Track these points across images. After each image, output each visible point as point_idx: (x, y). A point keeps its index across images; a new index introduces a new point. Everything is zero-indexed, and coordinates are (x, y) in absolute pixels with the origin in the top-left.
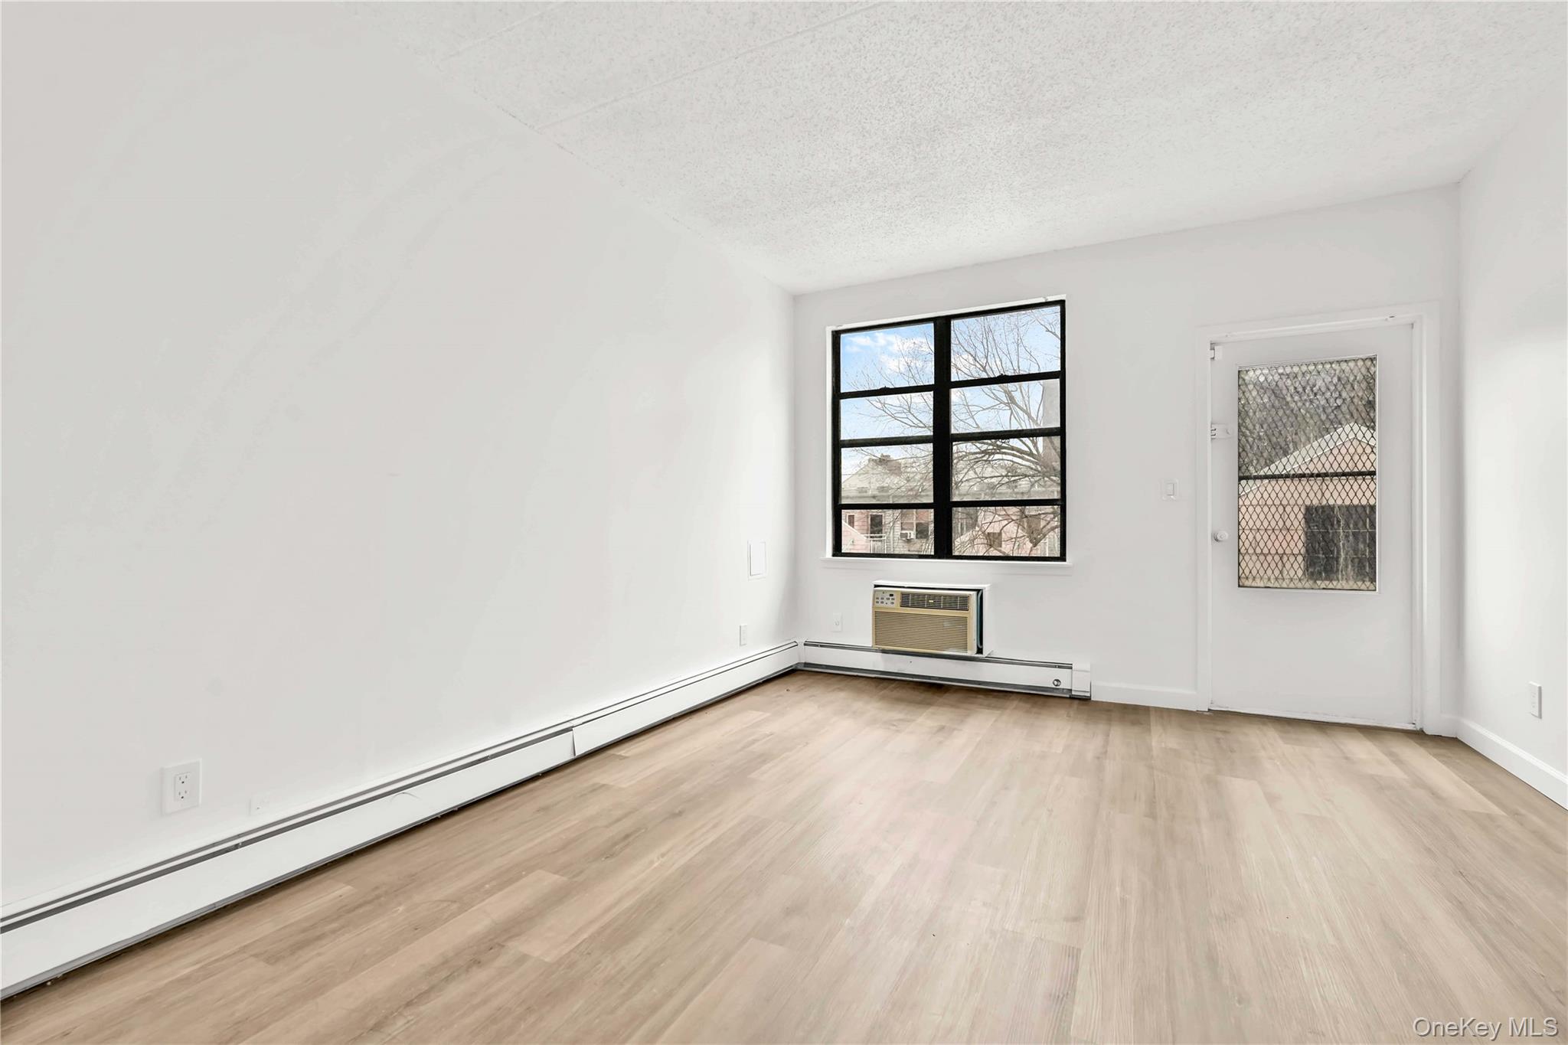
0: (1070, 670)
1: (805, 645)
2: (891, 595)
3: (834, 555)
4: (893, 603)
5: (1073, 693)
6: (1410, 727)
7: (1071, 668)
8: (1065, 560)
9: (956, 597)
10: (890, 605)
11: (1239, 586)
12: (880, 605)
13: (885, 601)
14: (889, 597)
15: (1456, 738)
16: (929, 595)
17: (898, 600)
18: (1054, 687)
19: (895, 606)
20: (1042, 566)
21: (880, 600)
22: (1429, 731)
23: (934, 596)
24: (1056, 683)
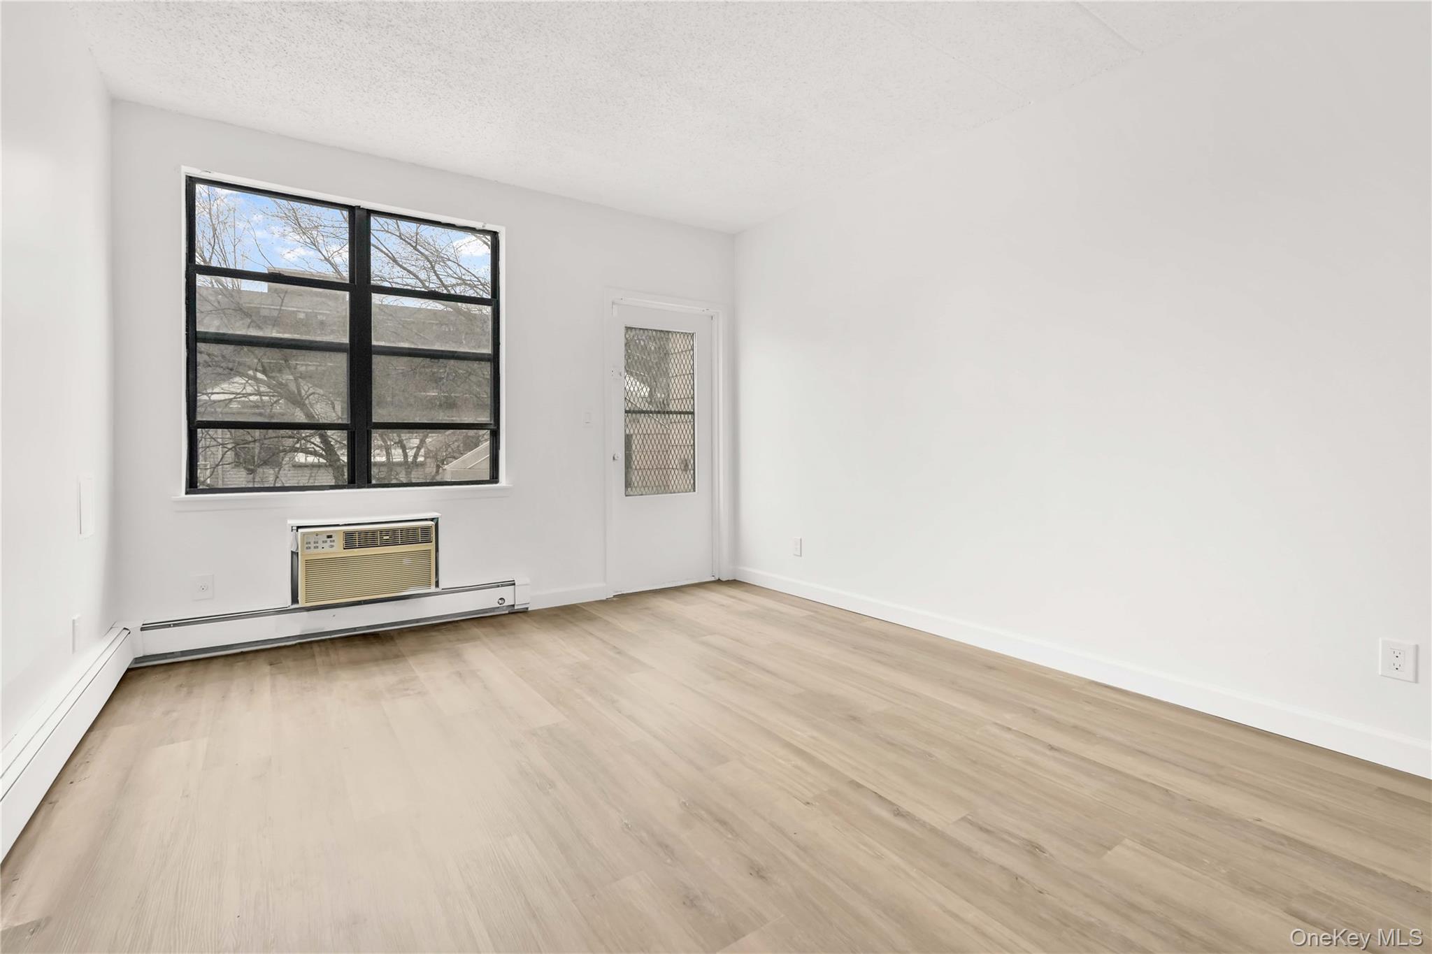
0: (513, 586)
1: (142, 629)
2: (329, 537)
3: (187, 493)
4: (332, 546)
5: (516, 608)
6: (713, 579)
7: (514, 584)
8: (497, 482)
9: (415, 529)
10: (327, 549)
11: (626, 496)
12: (313, 551)
13: (320, 545)
14: (326, 539)
15: (735, 580)
16: (381, 531)
17: (339, 542)
18: (499, 606)
19: (337, 549)
20: (480, 490)
21: (312, 545)
22: (724, 579)
23: (387, 531)
24: (500, 601)
